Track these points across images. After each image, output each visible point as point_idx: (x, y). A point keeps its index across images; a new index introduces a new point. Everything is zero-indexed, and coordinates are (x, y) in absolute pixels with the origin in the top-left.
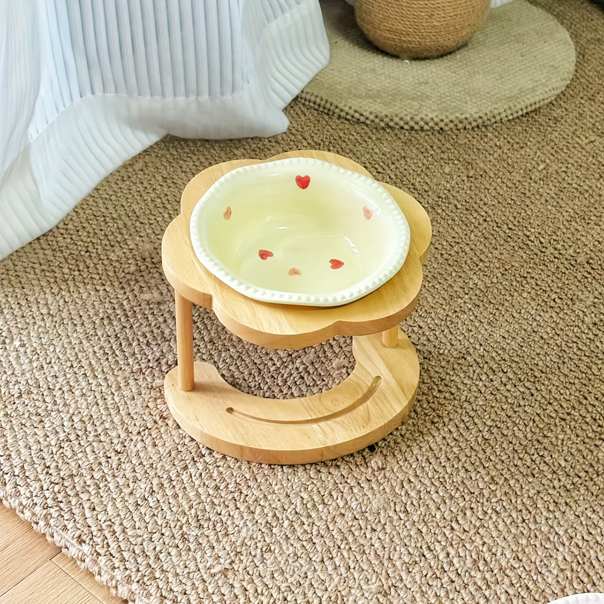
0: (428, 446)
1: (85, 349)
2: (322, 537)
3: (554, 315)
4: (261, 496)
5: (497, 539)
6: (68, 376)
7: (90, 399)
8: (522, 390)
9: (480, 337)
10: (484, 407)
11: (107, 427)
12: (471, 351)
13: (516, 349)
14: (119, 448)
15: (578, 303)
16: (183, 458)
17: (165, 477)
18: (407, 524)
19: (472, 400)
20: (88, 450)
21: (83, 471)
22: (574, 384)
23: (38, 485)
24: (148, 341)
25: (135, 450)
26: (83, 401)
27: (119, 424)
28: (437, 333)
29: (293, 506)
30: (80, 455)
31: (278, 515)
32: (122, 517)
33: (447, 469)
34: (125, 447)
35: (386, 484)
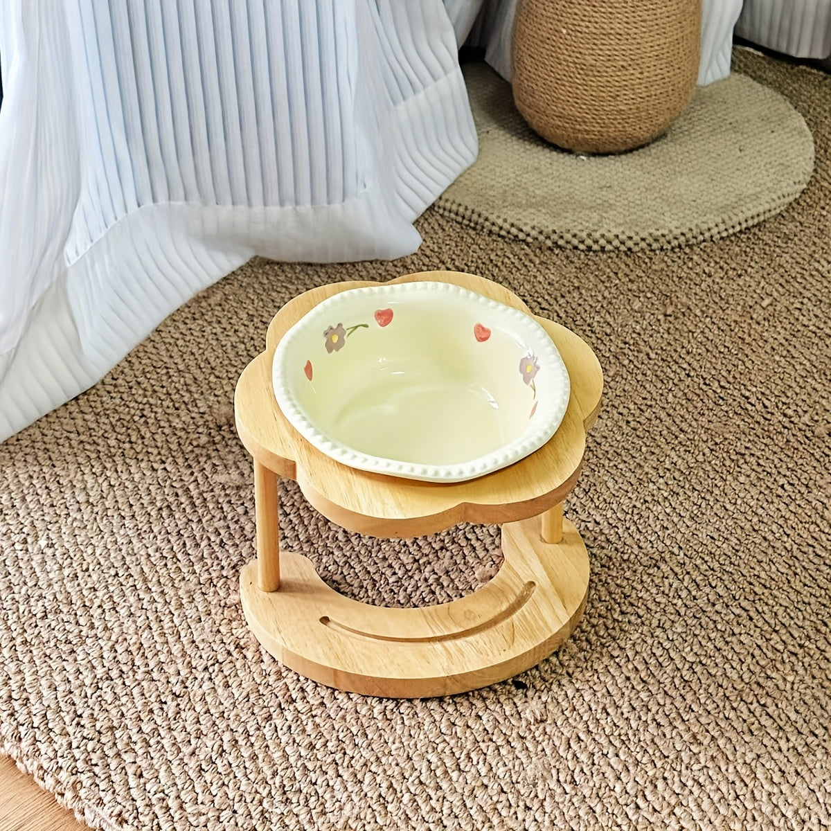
0: (605, 690)
1: (136, 552)
2: (456, 817)
3: (782, 507)
4: (373, 759)
5: (699, 823)
6: (111, 589)
7: (140, 622)
8: (738, 611)
9: (679, 536)
10: (684, 635)
11: (162, 660)
12: (667, 557)
13: (729, 554)
14: (178, 689)
15: (815, 491)
16: (266, 704)
17: (240, 730)
18: (574, 800)
19: (667, 626)
20: (136, 691)
21: (127, 722)
22: (809, 604)
23: (64, 741)
24: (222, 540)
25: (200, 692)
26: (130, 623)
27: (179, 655)
28: (620, 531)
29: (416, 774)
30: (124, 700)
31: (395, 786)
32: (180, 787)
33: (631, 722)
34: (186, 687)
35: (546, 741)
